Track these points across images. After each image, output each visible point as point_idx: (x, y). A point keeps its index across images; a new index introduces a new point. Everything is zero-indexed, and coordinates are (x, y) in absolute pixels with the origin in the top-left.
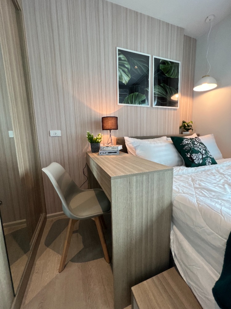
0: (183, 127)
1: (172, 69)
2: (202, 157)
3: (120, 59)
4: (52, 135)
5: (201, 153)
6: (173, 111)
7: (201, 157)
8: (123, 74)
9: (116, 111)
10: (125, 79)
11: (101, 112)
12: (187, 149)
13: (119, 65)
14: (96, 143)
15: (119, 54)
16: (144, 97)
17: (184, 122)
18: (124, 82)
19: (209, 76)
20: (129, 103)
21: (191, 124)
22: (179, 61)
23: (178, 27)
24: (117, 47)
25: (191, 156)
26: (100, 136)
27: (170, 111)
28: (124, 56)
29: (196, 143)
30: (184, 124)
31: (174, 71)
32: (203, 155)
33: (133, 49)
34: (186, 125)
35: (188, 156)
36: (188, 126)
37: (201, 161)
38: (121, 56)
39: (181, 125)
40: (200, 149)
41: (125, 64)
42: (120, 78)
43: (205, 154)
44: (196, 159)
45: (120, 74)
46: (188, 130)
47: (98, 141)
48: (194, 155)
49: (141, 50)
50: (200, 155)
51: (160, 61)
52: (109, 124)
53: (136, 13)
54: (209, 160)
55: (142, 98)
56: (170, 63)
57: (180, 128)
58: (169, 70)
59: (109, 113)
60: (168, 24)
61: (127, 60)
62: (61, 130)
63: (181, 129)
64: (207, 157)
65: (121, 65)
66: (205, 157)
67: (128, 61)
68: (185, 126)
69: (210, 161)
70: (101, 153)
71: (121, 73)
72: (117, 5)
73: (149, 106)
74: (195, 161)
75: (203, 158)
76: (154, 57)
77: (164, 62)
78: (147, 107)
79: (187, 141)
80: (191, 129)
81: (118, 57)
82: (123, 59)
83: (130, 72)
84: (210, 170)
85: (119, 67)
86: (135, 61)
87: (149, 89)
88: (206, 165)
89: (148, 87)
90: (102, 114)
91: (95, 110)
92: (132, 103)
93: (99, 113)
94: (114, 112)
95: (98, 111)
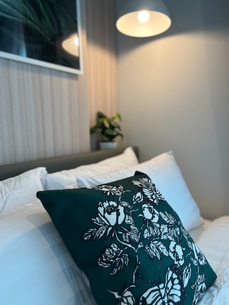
0: (100, 130)
6: (65, 81)
17: (100, 116)
21: (117, 121)
27: (56, 79)
30: (101, 120)
32: (179, 274)
34: (107, 125)
36: (112, 127)
39: (94, 124)
40: (167, 244)
43: (185, 260)
46: (111, 138)
50: (172, 280)
57: (92, 131)
63: (94, 134)
68: (103, 127)
79: (114, 214)
80: (118, 134)
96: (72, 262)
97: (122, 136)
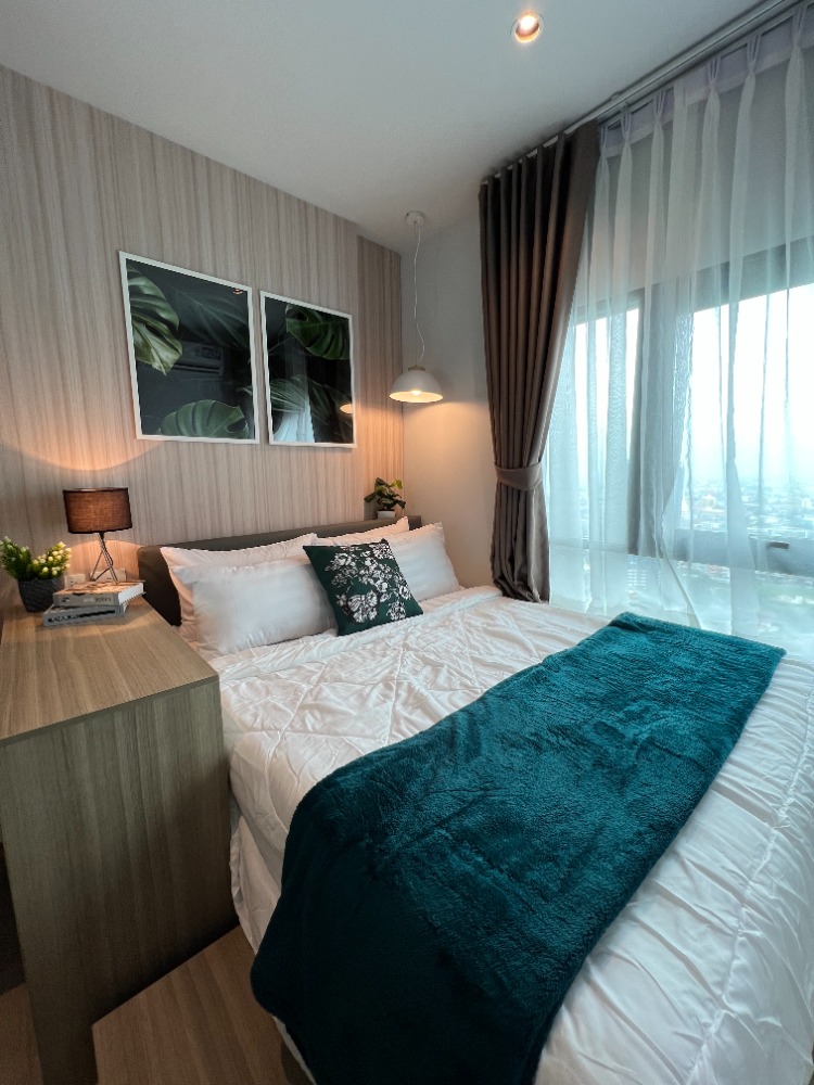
0: (376, 498)
1: (326, 333)
2: (378, 601)
3: (134, 291)
5: (376, 591)
6: (338, 455)
7: (374, 601)
8: (154, 341)
9: (134, 460)
11: (68, 465)
12: (339, 584)
13: (133, 309)
14: (41, 578)
15: (130, 276)
16: (236, 414)
17: (379, 483)
18: (156, 365)
19: (423, 369)
20: (182, 435)
21: (395, 489)
22: (349, 313)
23: (336, 218)
24: (121, 253)
25: (347, 601)
26: (58, 554)
27: (330, 455)
28: (151, 284)
29: (368, 563)
30: (380, 487)
31: (332, 339)
32: (379, 596)
33: (188, 265)
34: (385, 492)
35: (342, 603)
36: (392, 495)
37: (373, 615)
38: (141, 282)
40: (376, 580)
41: (159, 308)
42: (142, 351)
43: (389, 591)
44: (358, 610)
45: (140, 340)
47: (50, 571)
48: (354, 598)
49: (215, 269)
50: (372, 596)
51: (287, 309)
52: (91, 513)
53: (191, 156)
54: (396, 608)
55: (232, 415)
56: (317, 315)
57: (368, 500)
58: (319, 336)
59: (103, 466)
60: (304, 205)
61: (163, 296)
63: (370, 502)
64: (394, 599)
65: (144, 315)
66: (387, 602)
67: (170, 299)
69: (402, 609)
70: (50, 620)
71: (142, 337)
72: (110, 118)
73: (257, 441)
74: (355, 615)
75: (378, 606)
76: (263, 294)
77: (301, 314)
78: (252, 445)
79: (344, 560)
80: (397, 502)
81: (126, 284)
82: (147, 292)
83: (180, 333)
84: (390, 637)
85: (134, 318)
86: (197, 303)
87: (252, 390)
88: (389, 620)
89: (250, 383)
90: (73, 471)
91: (41, 457)
92: (193, 433)
93: (61, 468)
94: (123, 461)
95: (57, 462)
96: (320, 584)
97: (403, 504)
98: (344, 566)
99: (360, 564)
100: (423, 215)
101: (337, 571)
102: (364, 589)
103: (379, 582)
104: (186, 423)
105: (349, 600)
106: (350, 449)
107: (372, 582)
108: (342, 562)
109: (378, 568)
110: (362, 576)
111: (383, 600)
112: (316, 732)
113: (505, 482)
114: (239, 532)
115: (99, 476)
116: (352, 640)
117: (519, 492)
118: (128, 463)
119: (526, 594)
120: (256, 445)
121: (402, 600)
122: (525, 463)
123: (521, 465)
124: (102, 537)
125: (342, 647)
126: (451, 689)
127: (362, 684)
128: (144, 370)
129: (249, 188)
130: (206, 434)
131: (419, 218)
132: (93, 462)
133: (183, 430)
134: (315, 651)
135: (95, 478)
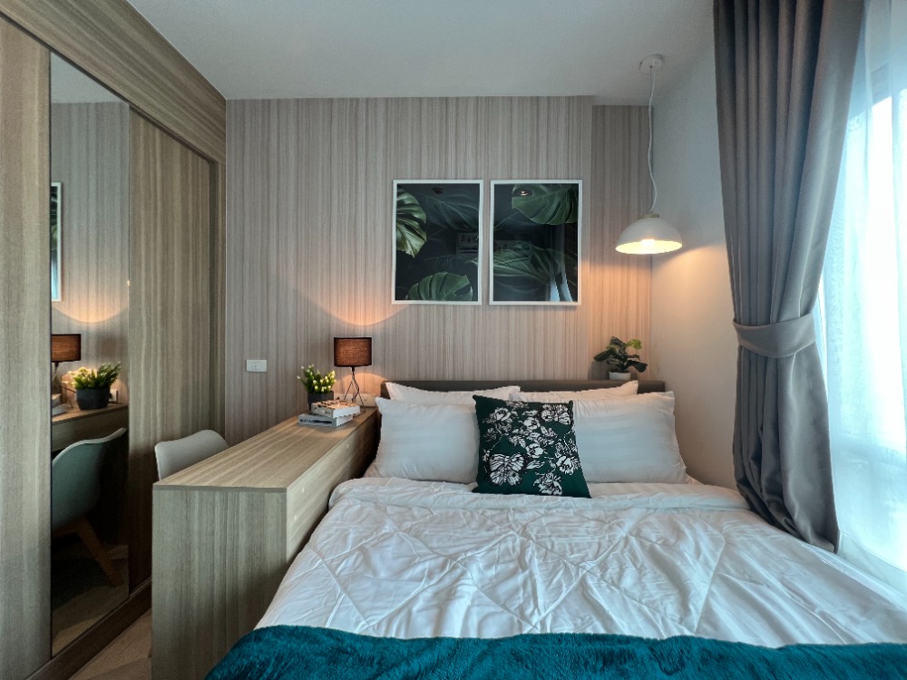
1: (552, 203)
2: (525, 467)
3: (400, 204)
4: (249, 368)
5: (523, 453)
7: (518, 466)
8: (408, 235)
9: (389, 319)
10: (415, 246)
11: (352, 322)
13: (398, 216)
15: (399, 194)
16: (464, 281)
18: (409, 251)
19: (657, 216)
20: (421, 299)
22: (579, 179)
24: (395, 181)
25: (489, 458)
27: (551, 313)
28: (411, 196)
29: (528, 423)
30: (614, 346)
31: (559, 206)
32: (527, 460)
33: (438, 176)
35: (486, 459)
37: (514, 480)
38: (404, 197)
39: (603, 350)
40: (529, 443)
41: (414, 211)
42: (401, 243)
43: (541, 458)
44: (497, 470)
45: (400, 235)
48: (497, 457)
49: (456, 174)
50: (518, 459)
51: (514, 189)
53: (446, 101)
54: (549, 481)
55: (460, 283)
56: (544, 189)
58: (544, 206)
60: (536, 100)
61: (417, 203)
62: (267, 358)
64: (546, 469)
65: (404, 216)
66: (535, 470)
67: (422, 205)
69: (556, 484)
70: (301, 421)
71: (402, 233)
72: (398, 99)
73: (480, 303)
74: (493, 475)
75: (522, 472)
76: (493, 183)
77: (528, 190)
78: (475, 306)
79: (502, 415)
80: (633, 363)
81: (395, 199)
82: (407, 202)
83: (426, 228)
84: (521, 511)
85: (397, 221)
86: (440, 202)
87: (477, 261)
88: (536, 491)
89: (477, 256)
90: (355, 326)
91: (340, 317)
92: (429, 298)
93: (348, 324)
94: (383, 319)
95: (346, 320)
97: (642, 367)
98: (499, 422)
99: (517, 423)
100: (661, 57)
101: (492, 425)
102: (510, 450)
103: (531, 446)
104: (425, 290)
105: (491, 456)
106: (574, 308)
107: (523, 444)
108: (499, 417)
109: (538, 430)
110: (513, 435)
111: (531, 467)
112: (337, 577)
113: (747, 345)
114: (458, 378)
115: (368, 329)
116: (476, 499)
117: (766, 359)
118: (385, 320)
119: (782, 520)
120: (479, 306)
121: (557, 473)
122: (774, 317)
123: (768, 322)
124: (353, 370)
125: (461, 504)
126: (504, 606)
127: (431, 549)
128: (401, 256)
129: (486, 104)
130: (439, 298)
131: (654, 61)
132: (365, 320)
133: (423, 296)
134: (431, 498)
135: (365, 330)
